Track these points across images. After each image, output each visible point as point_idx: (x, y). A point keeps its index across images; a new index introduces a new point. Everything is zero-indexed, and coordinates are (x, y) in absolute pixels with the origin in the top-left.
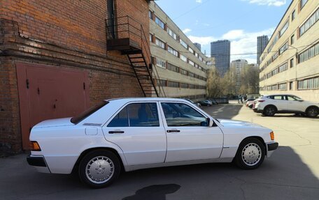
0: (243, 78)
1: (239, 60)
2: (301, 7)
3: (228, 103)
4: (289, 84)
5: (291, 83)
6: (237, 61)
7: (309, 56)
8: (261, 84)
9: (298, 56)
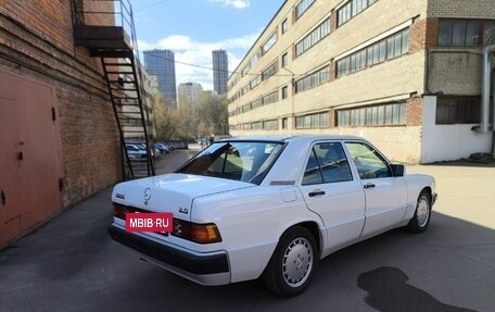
0: (200, 111)
1: (191, 84)
2: (296, 17)
3: (187, 148)
4: (281, 121)
5: (284, 119)
6: (187, 84)
7: (312, 84)
8: (232, 121)
9: (295, 84)
